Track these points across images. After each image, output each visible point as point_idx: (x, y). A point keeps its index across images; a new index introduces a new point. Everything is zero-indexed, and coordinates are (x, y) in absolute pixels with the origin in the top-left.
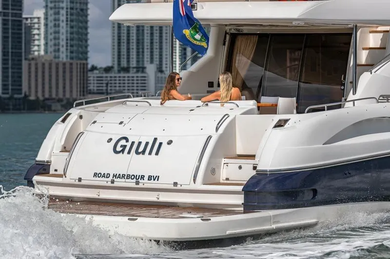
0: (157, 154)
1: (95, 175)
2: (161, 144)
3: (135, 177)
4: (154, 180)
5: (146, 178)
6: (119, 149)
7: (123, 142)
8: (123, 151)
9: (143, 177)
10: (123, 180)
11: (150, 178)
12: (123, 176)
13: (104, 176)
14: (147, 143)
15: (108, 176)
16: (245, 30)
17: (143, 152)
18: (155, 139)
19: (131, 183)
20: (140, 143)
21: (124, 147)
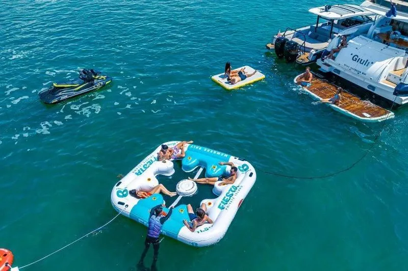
0: (367, 66)
2: (369, 63)
3: (358, 71)
6: (354, 59)
7: (356, 57)
8: (355, 60)
9: (360, 72)
10: (354, 70)
11: (363, 73)
13: (348, 66)
14: (364, 61)
17: (362, 63)
18: (367, 60)
19: (356, 73)
20: (362, 60)
21: (356, 59)
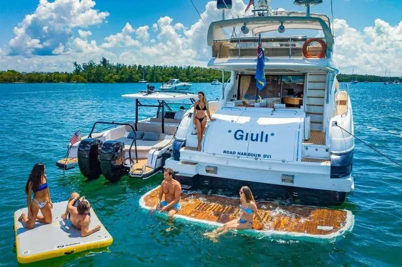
0: (266, 141)
1: (225, 152)
2: (267, 135)
3: (254, 155)
4: (268, 157)
5: (262, 156)
7: (240, 133)
8: (242, 138)
9: (259, 155)
10: (246, 156)
11: (264, 156)
12: (245, 154)
13: (231, 153)
14: (257, 135)
15: (234, 153)
16: (246, 72)
17: (257, 140)
18: (262, 133)
19: (252, 159)
20: (252, 134)
21: (242, 136)
